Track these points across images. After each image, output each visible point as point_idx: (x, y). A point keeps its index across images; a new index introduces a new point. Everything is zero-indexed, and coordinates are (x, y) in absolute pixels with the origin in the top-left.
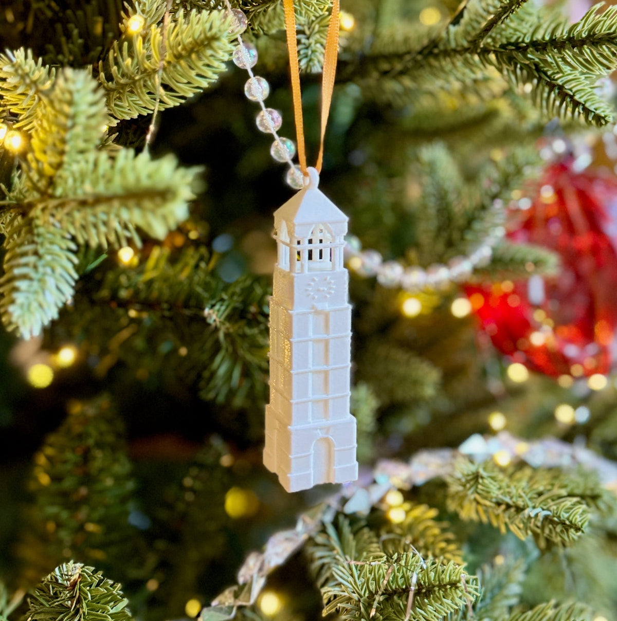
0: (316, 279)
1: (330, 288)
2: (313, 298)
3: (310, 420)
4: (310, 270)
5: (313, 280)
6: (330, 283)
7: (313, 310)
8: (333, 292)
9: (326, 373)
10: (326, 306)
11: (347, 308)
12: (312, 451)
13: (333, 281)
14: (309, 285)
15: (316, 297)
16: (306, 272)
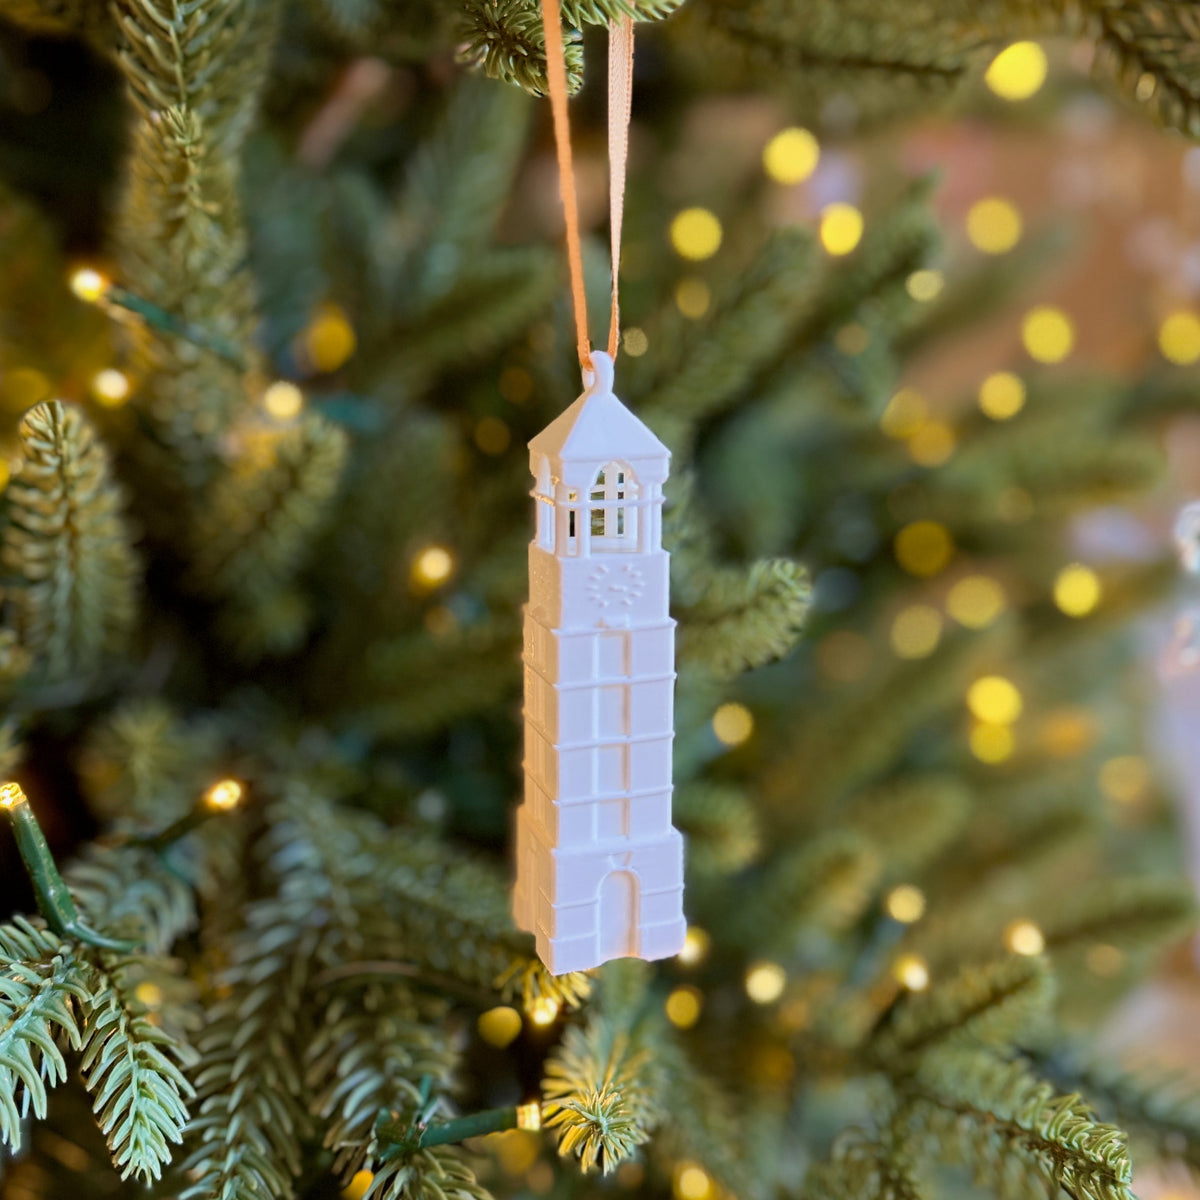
0: (605, 568)
1: (636, 586)
2: (601, 605)
3: (595, 837)
4: (593, 550)
5: (600, 570)
6: (633, 576)
7: (600, 630)
8: (638, 594)
9: (626, 747)
10: (628, 622)
11: (669, 626)
12: (598, 896)
13: (639, 574)
14: (592, 579)
15: (606, 603)
16: (587, 555)
